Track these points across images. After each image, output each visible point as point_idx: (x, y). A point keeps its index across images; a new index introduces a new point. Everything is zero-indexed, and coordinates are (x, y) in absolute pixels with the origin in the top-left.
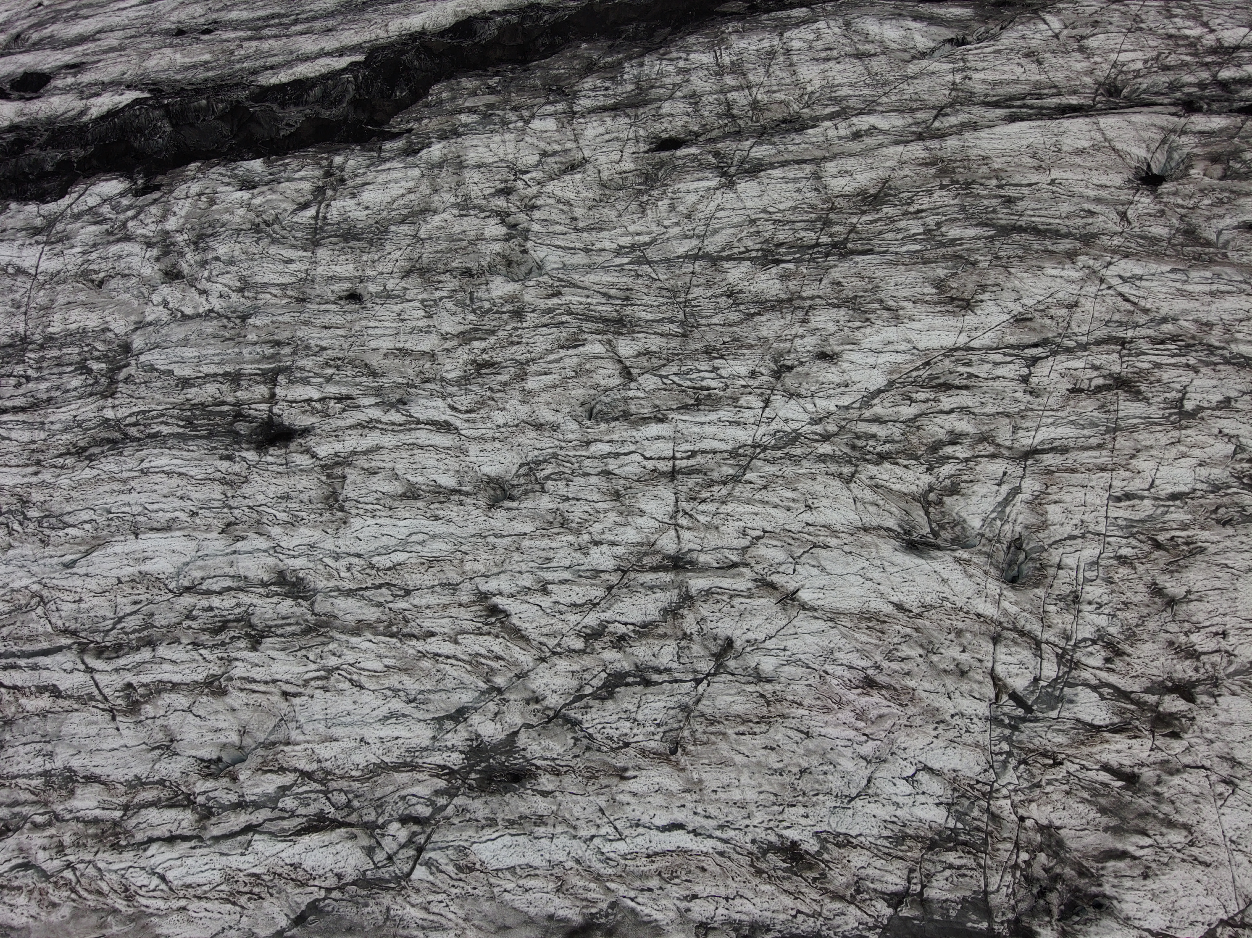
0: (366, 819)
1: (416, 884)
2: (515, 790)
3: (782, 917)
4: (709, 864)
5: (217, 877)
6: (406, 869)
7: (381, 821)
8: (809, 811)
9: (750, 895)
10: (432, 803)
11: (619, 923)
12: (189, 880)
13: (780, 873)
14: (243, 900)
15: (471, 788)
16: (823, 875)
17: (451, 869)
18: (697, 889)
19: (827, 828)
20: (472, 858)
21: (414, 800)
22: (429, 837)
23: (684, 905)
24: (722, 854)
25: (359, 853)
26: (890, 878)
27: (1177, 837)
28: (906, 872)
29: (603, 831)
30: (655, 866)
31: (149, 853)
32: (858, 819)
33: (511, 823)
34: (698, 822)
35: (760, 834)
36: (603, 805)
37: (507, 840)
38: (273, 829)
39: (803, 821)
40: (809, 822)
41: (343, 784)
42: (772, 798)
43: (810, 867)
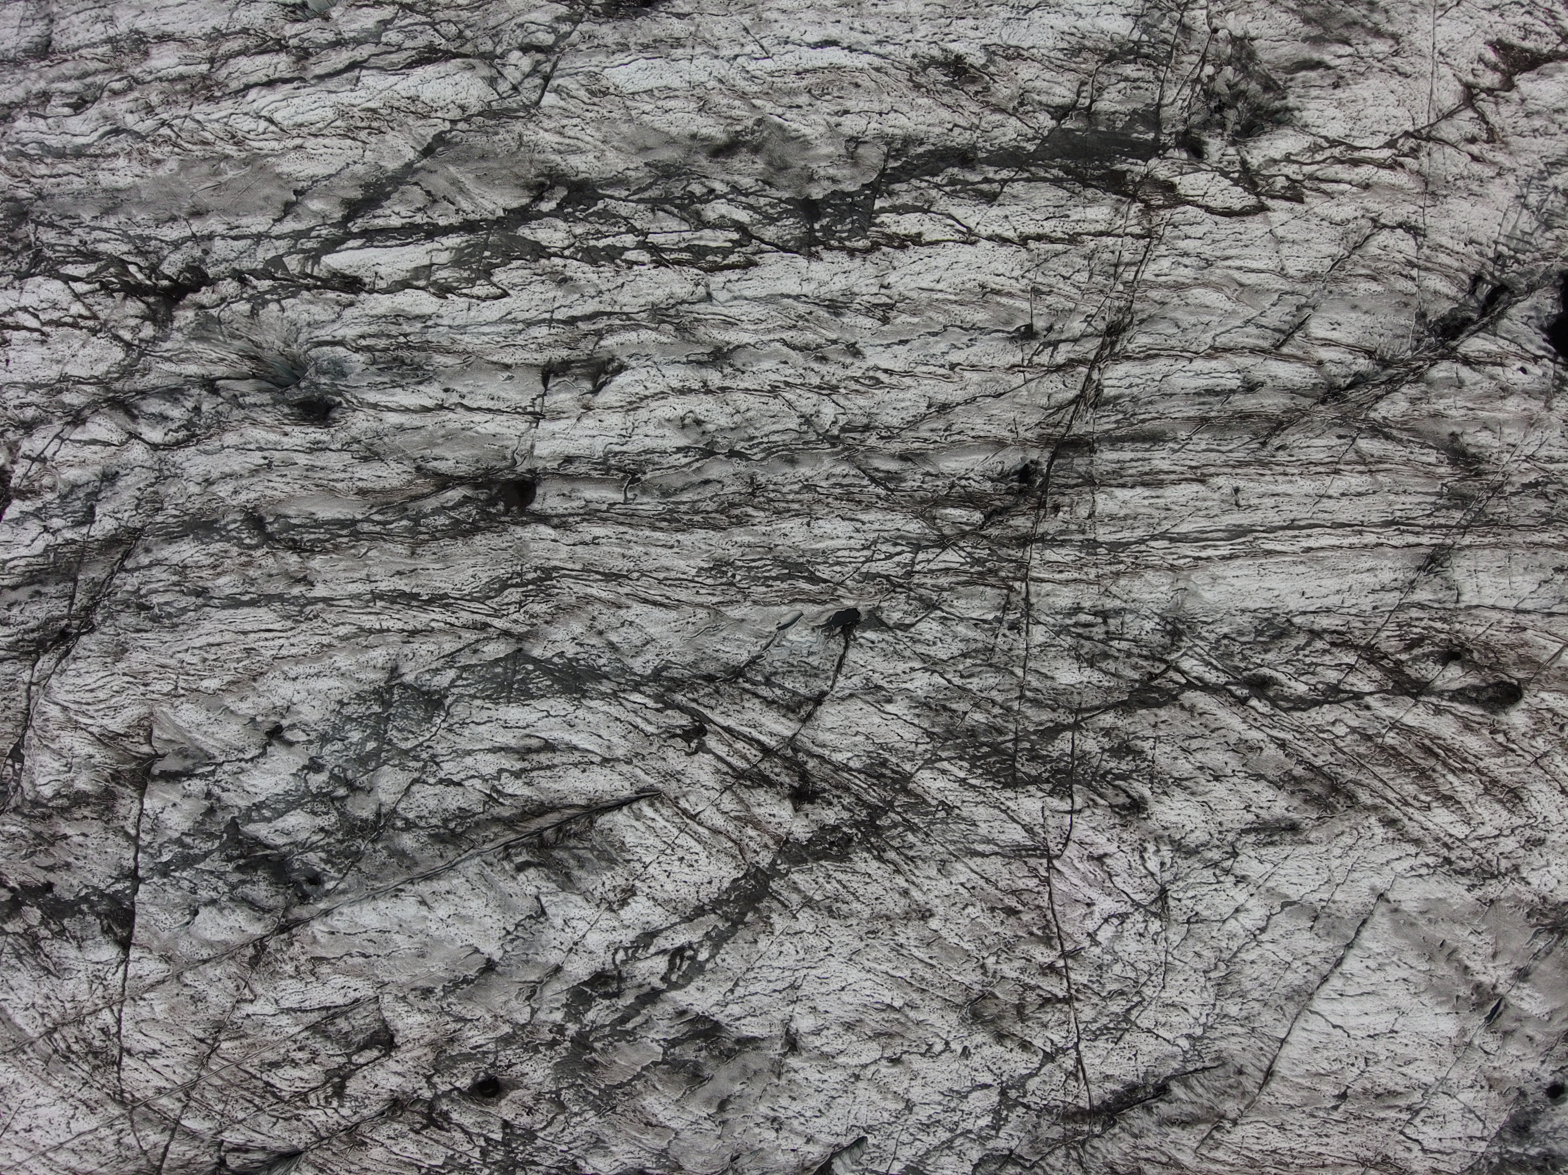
0: (482, 49)
1: (547, 111)
2: (646, 14)
3: (938, 130)
4: (864, 80)
5: (330, 114)
6: (534, 97)
7: (499, 50)
8: (979, 23)
9: (905, 108)
10: (554, 31)
11: (765, 140)
12: (299, 119)
13: (940, 87)
14: (363, 135)
15: (596, 14)
16: (987, 89)
17: (583, 94)
18: (849, 104)
19: (996, 40)
20: (604, 82)
21: (533, 28)
22: (555, 65)
23: (834, 120)
24: (878, 70)
25: (481, 84)
26: (1058, 90)
27: (1381, 47)
28: (1076, 84)
29: (747, 49)
30: (804, 83)
31: (249, 98)
32: (1032, 30)
33: (645, 47)
34: (856, 36)
35: (923, 49)
36: (748, 24)
37: (642, 63)
38: (381, 63)
39: (972, 34)
40: (978, 34)
41: (451, 14)
42: (940, 10)
43: (973, 80)
